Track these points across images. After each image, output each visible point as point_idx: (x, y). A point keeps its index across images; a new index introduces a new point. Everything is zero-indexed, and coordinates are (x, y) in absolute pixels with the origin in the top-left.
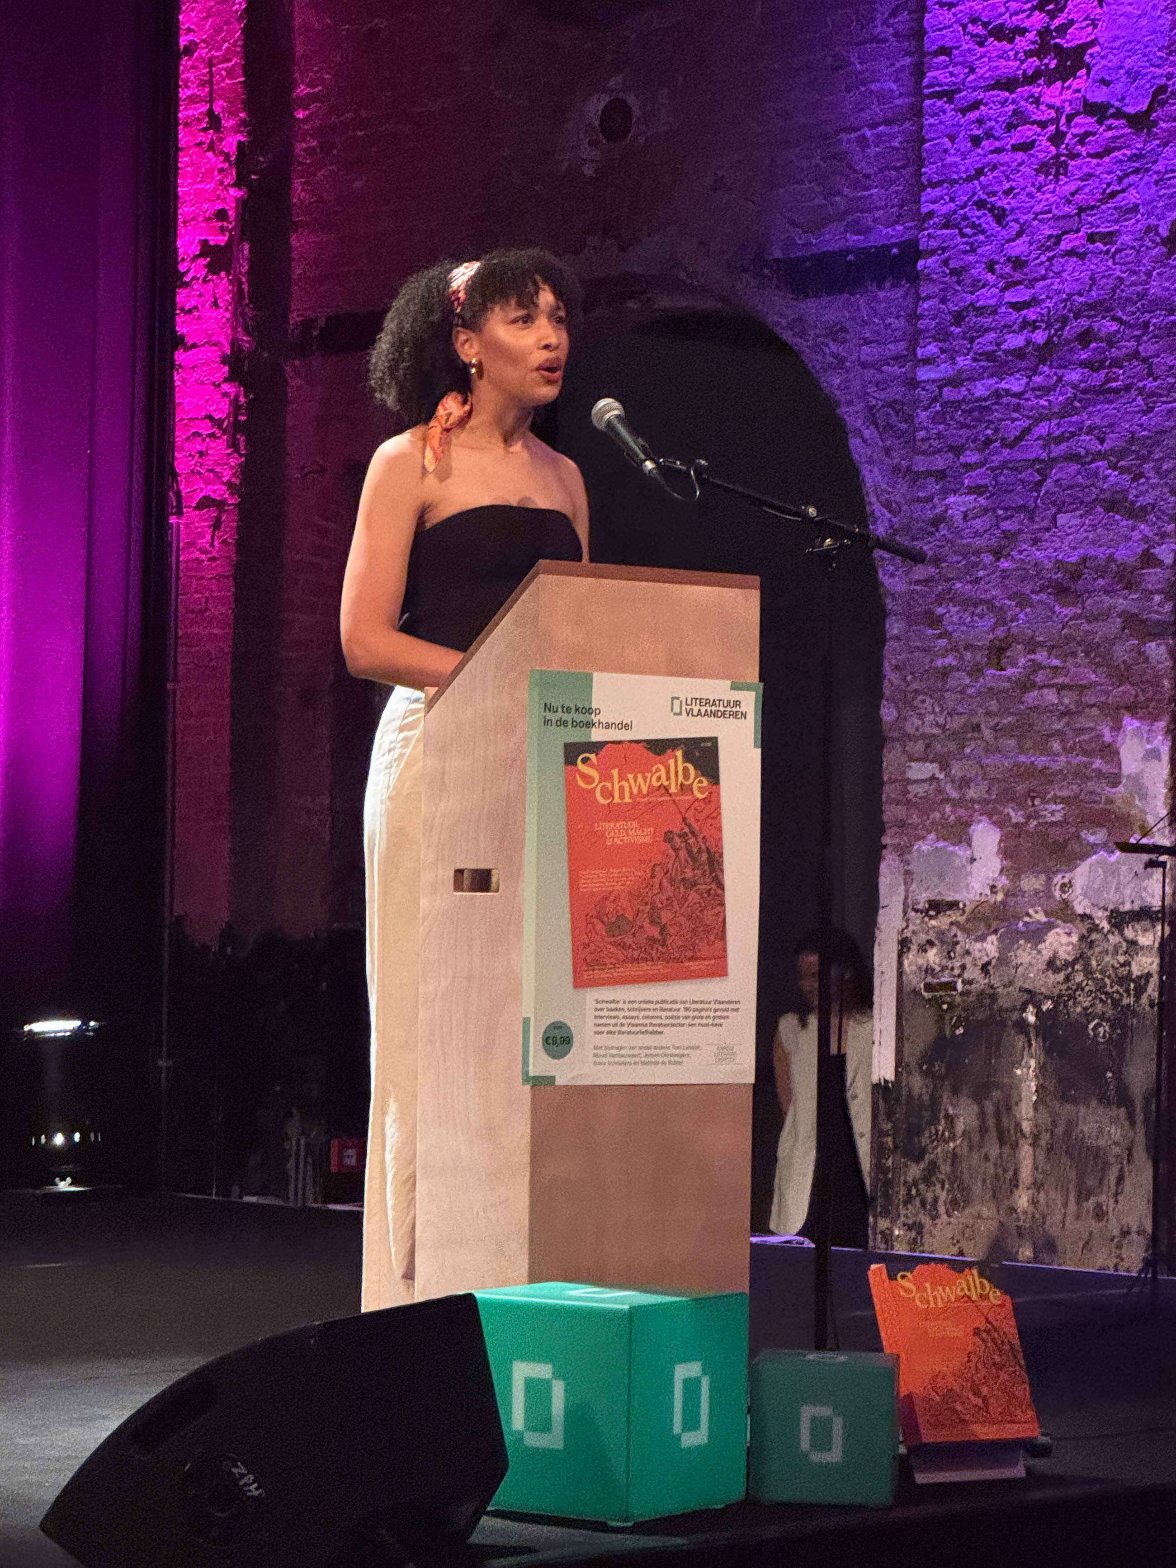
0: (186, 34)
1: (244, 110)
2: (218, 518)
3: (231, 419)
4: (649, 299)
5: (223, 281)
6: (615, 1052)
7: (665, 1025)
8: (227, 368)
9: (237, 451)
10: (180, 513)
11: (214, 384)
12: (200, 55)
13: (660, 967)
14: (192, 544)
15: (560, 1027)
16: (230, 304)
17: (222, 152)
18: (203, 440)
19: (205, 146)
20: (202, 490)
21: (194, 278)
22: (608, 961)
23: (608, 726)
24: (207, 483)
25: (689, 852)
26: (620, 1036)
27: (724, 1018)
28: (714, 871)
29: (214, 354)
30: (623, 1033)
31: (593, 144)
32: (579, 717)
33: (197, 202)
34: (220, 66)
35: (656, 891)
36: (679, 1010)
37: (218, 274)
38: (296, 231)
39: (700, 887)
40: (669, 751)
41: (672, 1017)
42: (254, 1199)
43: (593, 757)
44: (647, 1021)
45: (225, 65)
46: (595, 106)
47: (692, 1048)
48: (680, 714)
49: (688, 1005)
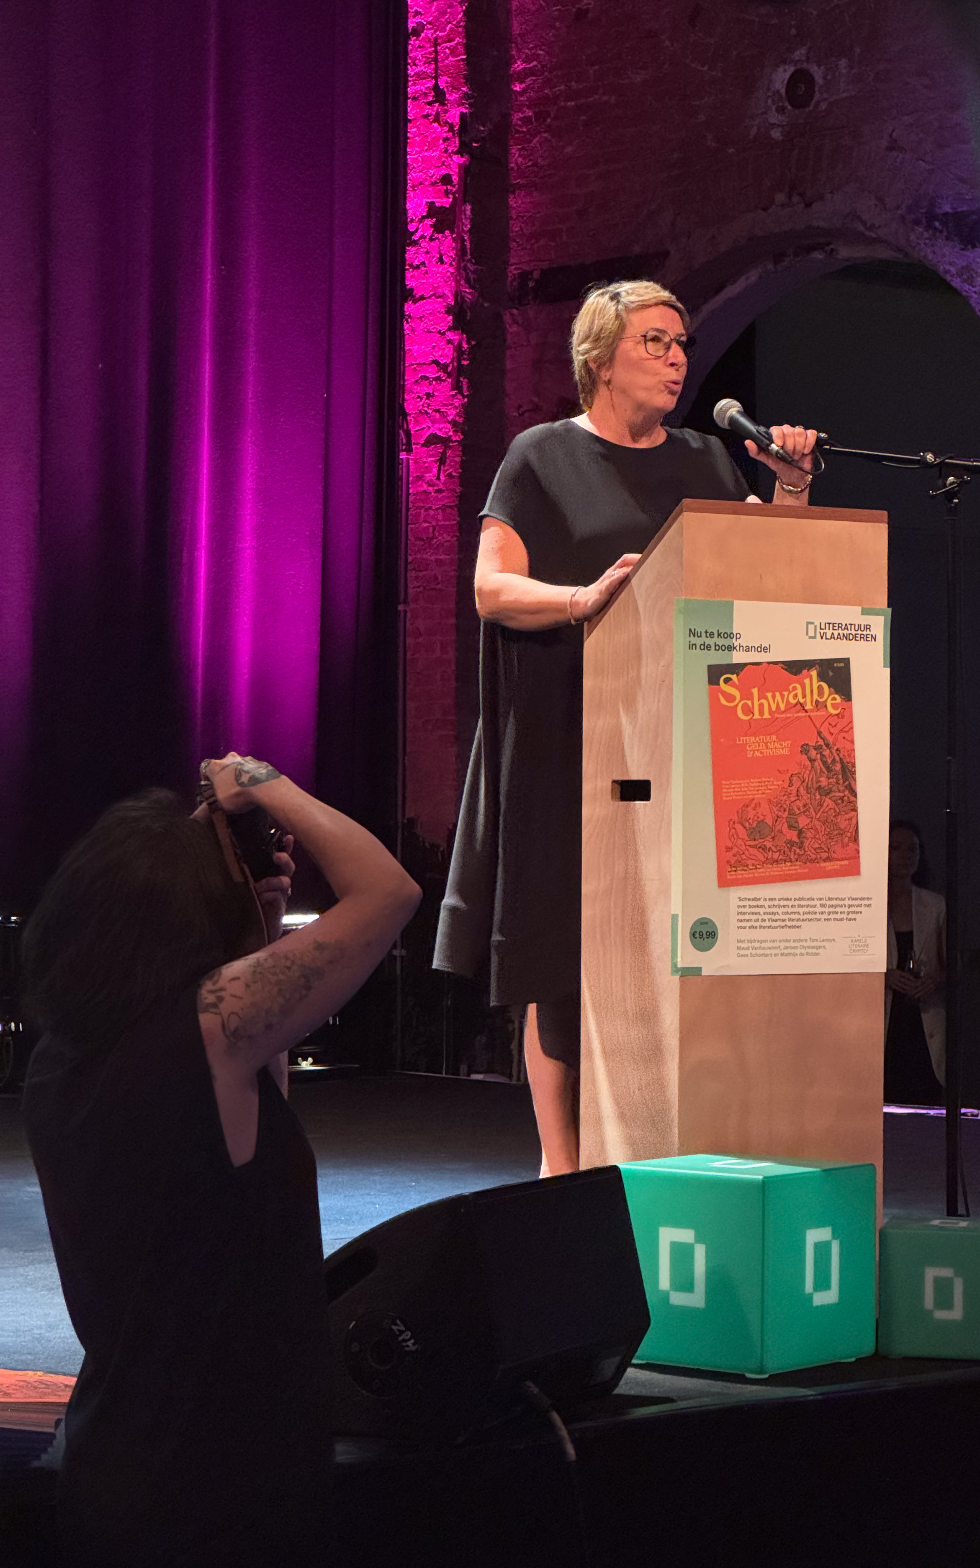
0: (414, 17)
1: (466, 83)
2: (444, 453)
3: (455, 364)
4: (832, 250)
5: (447, 238)
6: (757, 945)
7: (803, 920)
8: (451, 317)
9: (460, 392)
10: (409, 450)
11: (439, 332)
12: (426, 35)
13: (797, 868)
14: (419, 478)
15: (707, 923)
16: (454, 260)
17: (446, 123)
18: (430, 383)
19: (431, 118)
20: (429, 428)
21: (422, 237)
22: (749, 862)
23: (748, 649)
24: (434, 422)
25: (824, 763)
26: (762, 930)
27: (857, 913)
28: (847, 779)
29: (439, 306)
30: (764, 927)
31: (781, 110)
32: (721, 642)
33: (424, 168)
34: (444, 45)
35: (793, 799)
36: (815, 906)
37: (443, 232)
38: (513, 192)
39: (834, 794)
40: (805, 672)
41: (809, 913)
42: (479, 1077)
43: (734, 677)
44: (787, 917)
45: (448, 45)
46: (781, 77)
47: (828, 940)
48: (814, 637)
49: (823, 902)
